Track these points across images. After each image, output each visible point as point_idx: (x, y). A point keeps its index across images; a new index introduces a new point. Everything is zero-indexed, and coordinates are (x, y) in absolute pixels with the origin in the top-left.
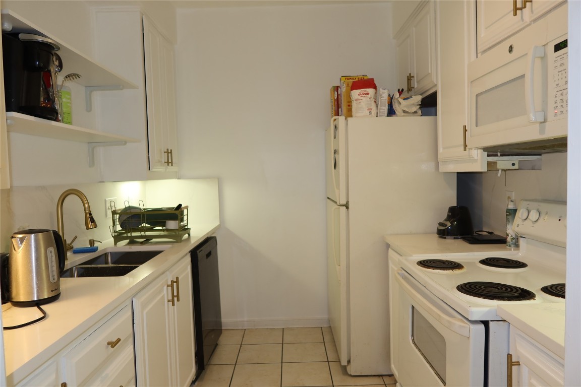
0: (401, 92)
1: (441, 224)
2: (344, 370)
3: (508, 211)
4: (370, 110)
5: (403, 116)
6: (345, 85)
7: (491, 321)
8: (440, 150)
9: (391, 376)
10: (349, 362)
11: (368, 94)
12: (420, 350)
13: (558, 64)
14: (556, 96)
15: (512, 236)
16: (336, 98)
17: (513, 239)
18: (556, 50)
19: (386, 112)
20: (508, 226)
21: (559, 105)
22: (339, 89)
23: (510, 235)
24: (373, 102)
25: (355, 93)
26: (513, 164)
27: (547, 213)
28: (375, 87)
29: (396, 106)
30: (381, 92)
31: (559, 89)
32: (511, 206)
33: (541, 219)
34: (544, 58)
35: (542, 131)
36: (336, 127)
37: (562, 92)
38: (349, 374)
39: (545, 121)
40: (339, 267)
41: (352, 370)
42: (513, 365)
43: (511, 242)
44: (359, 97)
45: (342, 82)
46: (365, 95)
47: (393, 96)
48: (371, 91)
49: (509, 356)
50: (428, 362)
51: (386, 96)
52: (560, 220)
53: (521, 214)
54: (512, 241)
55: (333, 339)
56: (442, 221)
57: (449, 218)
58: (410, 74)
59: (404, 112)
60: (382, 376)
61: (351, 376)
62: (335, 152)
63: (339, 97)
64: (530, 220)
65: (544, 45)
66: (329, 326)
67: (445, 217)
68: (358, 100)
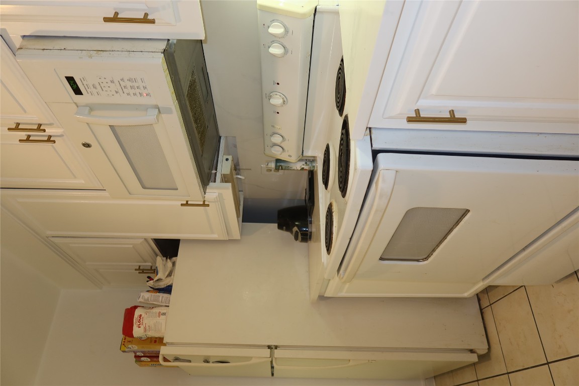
0: (150, 278)
1: (296, 238)
2: (484, 358)
3: (277, 169)
4: (160, 314)
5: (174, 276)
6: (130, 346)
7: (372, 146)
8: (215, 236)
9: (478, 297)
10: (472, 351)
11: (141, 315)
12: (434, 250)
13: (94, 91)
14: (128, 94)
15: (304, 165)
16: (149, 360)
17: (306, 163)
18: (81, 94)
19: (166, 295)
20: (293, 168)
21: (137, 91)
22: (138, 354)
23: (303, 167)
24: (151, 310)
25: (137, 332)
26: (227, 160)
27: (273, 126)
28: (135, 307)
29: (162, 285)
30: (142, 300)
31: (120, 91)
32: (273, 165)
33: (280, 132)
34: (92, 108)
35: (168, 111)
36: (177, 359)
37: (123, 88)
38: (487, 351)
39: (157, 107)
40: (351, 361)
41: (482, 348)
42: (420, 116)
43: (310, 165)
44: (142, 327)
45: (126, 350)
46: (141, 320)
47: (151, 287)
48: (137, 312)
49: (410, 120)
50: (445, 238)
51: (147, 295)
52: (278, 113)
53: (277, 153)
54: (308, 165)
55: (448, 373)
56: (292, 237)
57: (289, 229)
58: (136, 270)
59: (170, 275)
60: (481, 310)
61: (489, 349)
62: (207, 361)
63: (147, 355)
64: (281, 143)
65: (78, 107)
66: (434, 379)
67: (288, 234)
68: (145, 328)
